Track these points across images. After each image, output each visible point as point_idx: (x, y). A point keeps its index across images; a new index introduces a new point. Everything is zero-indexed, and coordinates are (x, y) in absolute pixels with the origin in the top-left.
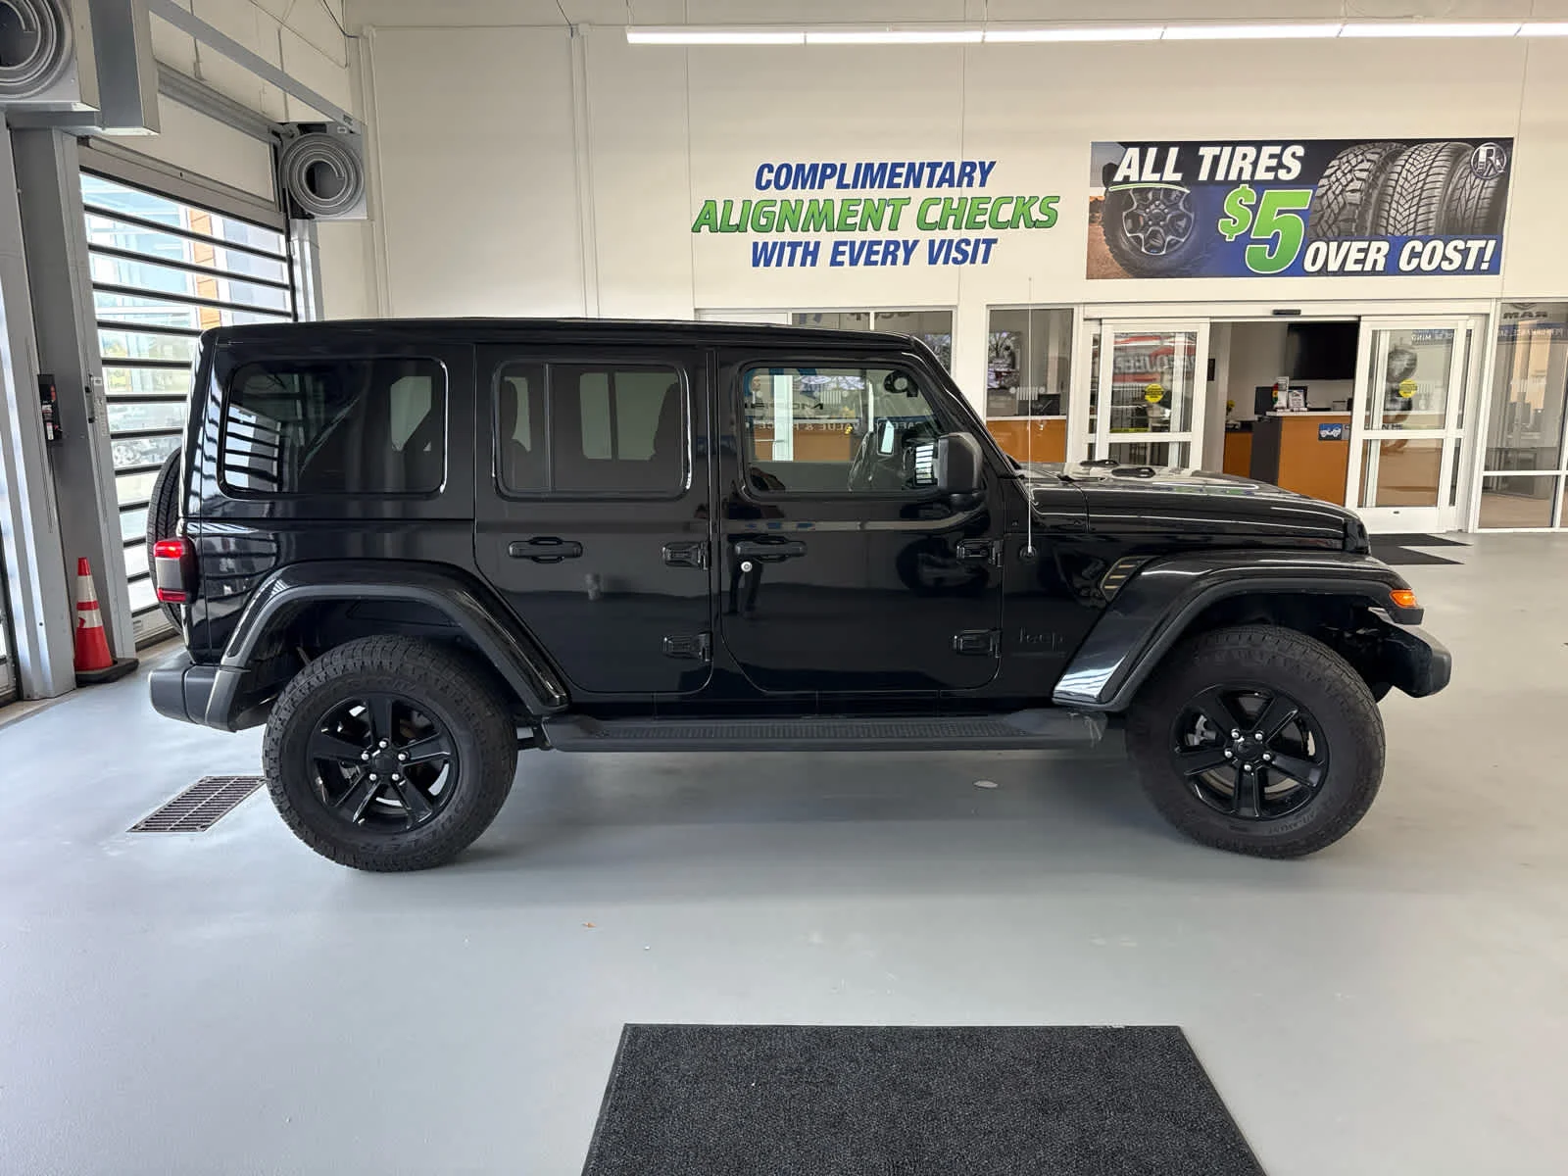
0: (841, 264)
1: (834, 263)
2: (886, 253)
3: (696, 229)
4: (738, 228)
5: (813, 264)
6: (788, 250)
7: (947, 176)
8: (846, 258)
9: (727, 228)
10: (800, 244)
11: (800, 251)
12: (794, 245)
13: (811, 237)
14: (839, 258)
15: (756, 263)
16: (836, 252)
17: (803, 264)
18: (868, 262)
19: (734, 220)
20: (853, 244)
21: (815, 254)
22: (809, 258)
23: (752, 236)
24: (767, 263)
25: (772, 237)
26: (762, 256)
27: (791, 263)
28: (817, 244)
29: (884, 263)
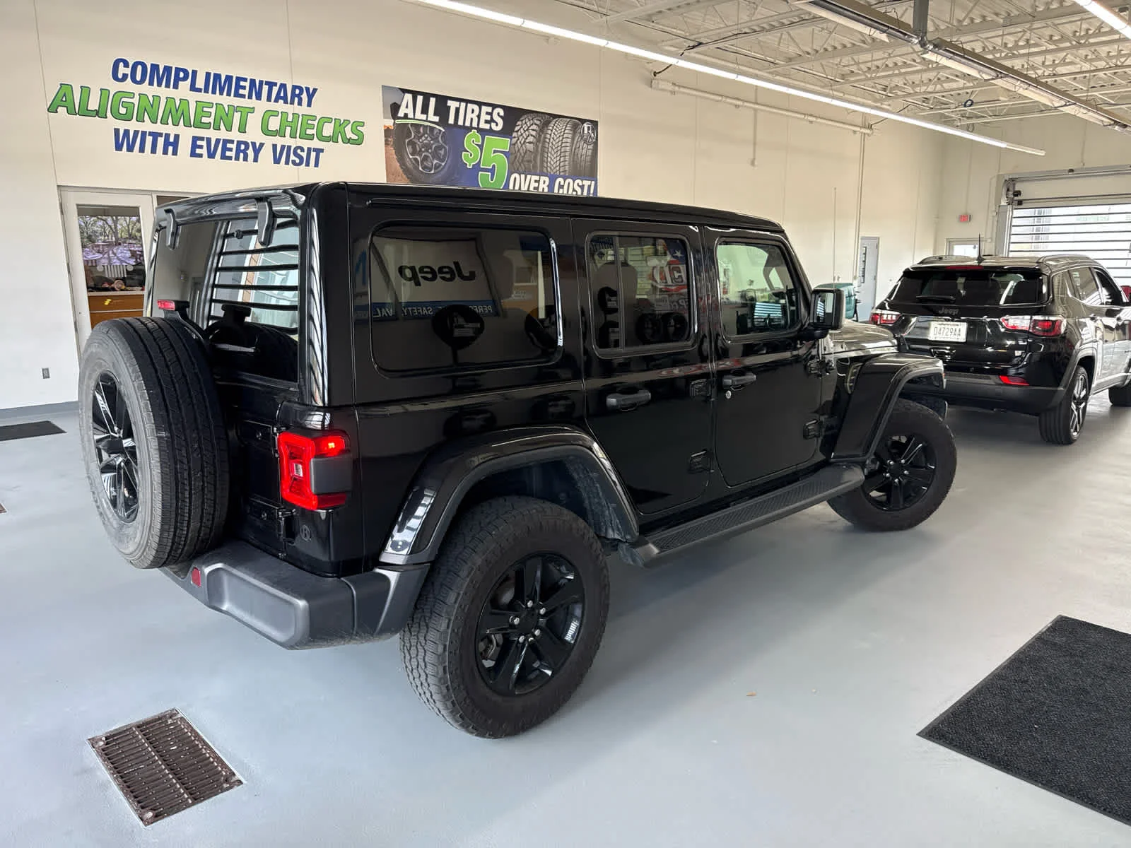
0: (200, 156)
1: (193, 154)
2: (238, 151)
3: (52, 109)
4: (97, 113)
5: (175, 153)
6: (149, 139)
7: (282, 95)
8: (204, 151)
9: (85, 112)
10: (161, 135)
11: (161, 141)
12: (155, 136)
13: (170, 129)
14: (198, 151)
15: (119, 147)
16: (194, 146)
17: (165, 152)
18: (224, 157)
19: (93, 105)
20: (209, 140)
21: (175, 144)
22: (171, 148)
23: (112, 123)
24: (130, 149)
25: (133, 126)
26: (123, 141)
27: (154, 151)
28: (177, 137)
29: (237, 158)
